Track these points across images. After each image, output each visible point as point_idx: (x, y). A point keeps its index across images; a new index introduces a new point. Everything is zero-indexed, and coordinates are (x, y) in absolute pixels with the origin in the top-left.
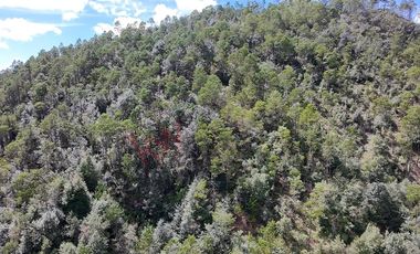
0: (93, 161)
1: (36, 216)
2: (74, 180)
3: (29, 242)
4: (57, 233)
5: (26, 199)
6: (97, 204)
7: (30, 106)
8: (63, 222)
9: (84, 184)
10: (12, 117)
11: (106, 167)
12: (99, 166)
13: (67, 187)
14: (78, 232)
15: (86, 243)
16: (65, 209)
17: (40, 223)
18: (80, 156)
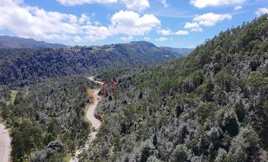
0: (244, 102)
1: (208, 129)
2: (230, 112)
3: (203, 142)
4: (218, 142)
5: (204, 118)
6: (243, 130)
7: (211, 65)
8: (222, 136)
9: (236, 115)
10: (202, 71)
11: (252, 108)
12: (247, 106)
13: (226, 115)
14: (229, 144)
15: (233, 152)
16: (224, 129)
17: (209, 133)
18: (236, 97)
